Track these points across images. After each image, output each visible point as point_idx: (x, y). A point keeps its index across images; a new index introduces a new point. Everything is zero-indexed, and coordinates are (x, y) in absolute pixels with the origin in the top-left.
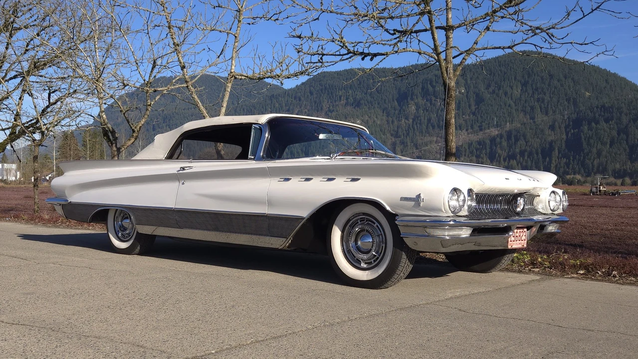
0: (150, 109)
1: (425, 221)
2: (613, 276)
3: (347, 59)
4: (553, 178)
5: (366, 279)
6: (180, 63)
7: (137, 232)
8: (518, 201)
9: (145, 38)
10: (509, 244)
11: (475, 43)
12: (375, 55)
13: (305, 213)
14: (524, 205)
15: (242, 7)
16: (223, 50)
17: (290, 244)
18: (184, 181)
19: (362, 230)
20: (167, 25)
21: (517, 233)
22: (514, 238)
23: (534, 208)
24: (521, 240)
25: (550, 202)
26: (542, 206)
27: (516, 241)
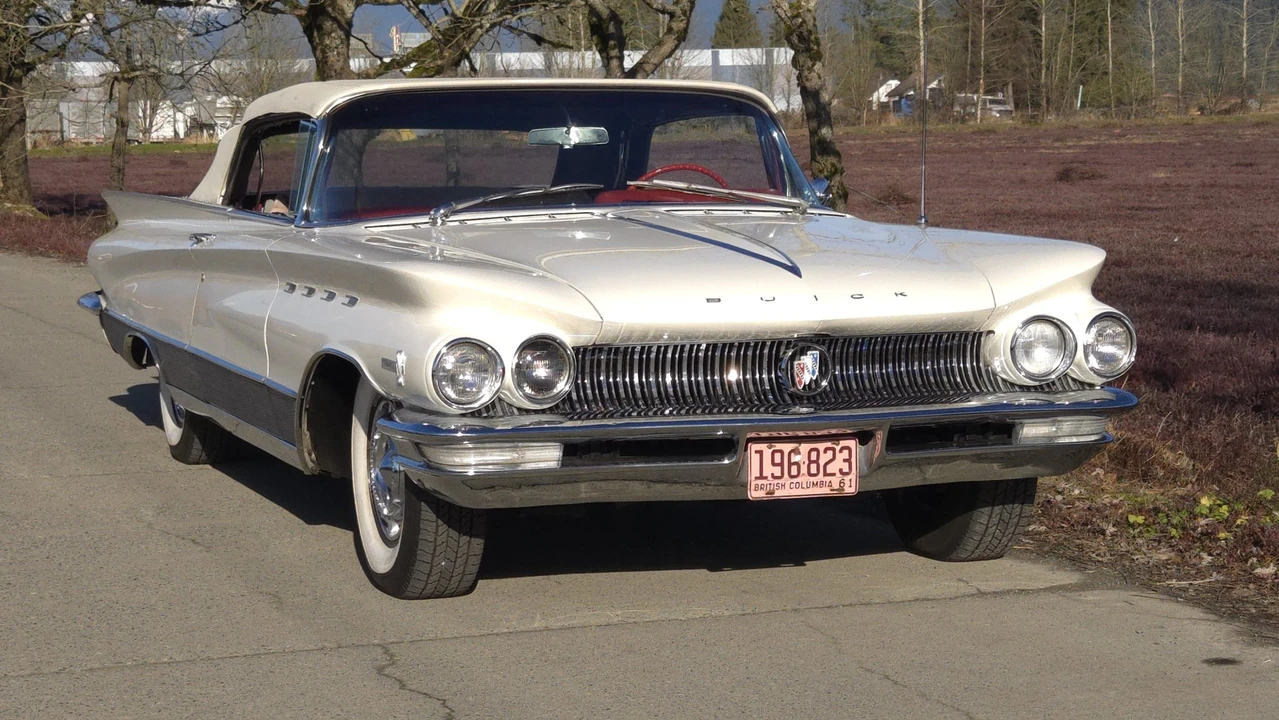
5: (381, 571)
10: (750, 486)
13: (295, 384)
18: (204, 272)
21: (799, 453)
22: (779, 468)
23: (987, 371)
24: (825, 474)
25: (1019, 353)
26: (1000, 363)
27: (792, 477)
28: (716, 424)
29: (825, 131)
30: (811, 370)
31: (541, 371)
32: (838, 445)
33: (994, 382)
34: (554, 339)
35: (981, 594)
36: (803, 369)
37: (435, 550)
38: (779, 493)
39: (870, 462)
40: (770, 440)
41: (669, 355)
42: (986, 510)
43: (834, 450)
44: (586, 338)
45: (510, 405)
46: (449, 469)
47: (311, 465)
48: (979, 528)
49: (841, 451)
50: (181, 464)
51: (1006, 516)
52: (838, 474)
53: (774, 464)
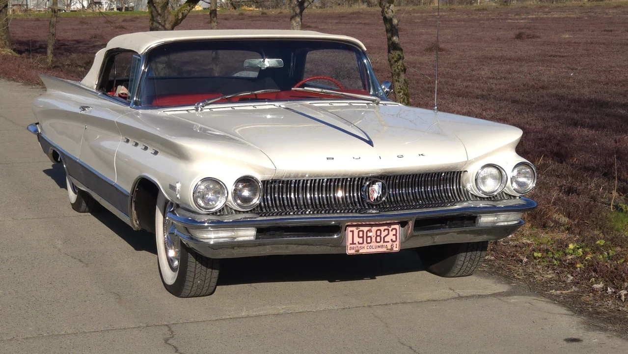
5: (170, 284)
10: (347, 248)
18: (87, 125)
21: (371, 232)
22: (362, 239)
23: (464, 189)
24: (384, 242)
25: (479, 181)
26: (470, 186)
27: (368, 243)
28: (332, 218)
29: (395, 39)
30: (377, 192)
31: (246, 193)
32: (390, 227)
33: (467, 195)
34: (253, 178)
35: (460, 297)
36: (373, 191)
37: (195, 275)
38: (362, 251)
39: (406, 236)
40: (357, 226)
41: (309, 185)
42: (464, 254)
43: (388, 230)
44: (268, 176)
45: (231, 209)
46: (201, 240)
47: (136, 226)
48: (460, 263)
49: (392, 230)
50: (76, 212)
51: (473, 257)
52: (390, 242)
53: (359, 237)
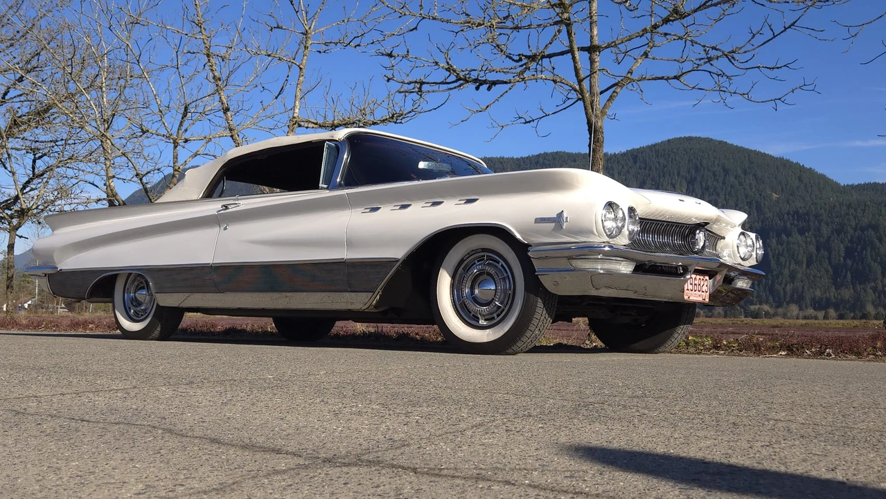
0: (177, 176)
1: (570, 248)
2: (827, 356)
3: (455, 88)
4: (741, 217)
5: (486, 341)
6: (222, 103)
7: (157, 305)
8: (697, 236)
9: (174, 77)
10: (685, 293)
11: (629, 72)
12: (494, 83)
13: (399, 253)
14: (705, 241)
15: (310, 28)
16: (282, 89)
17: (377, 302)
18: (227, 225)
19: (481, 273)
20: (205, 51)
21: (696, 280)
22: (692, 286)
24: (702, 291)
26: (724, 254)
27: (694, 291)
32: (704, 278)
37: (538, 324)
38: (691, 299)
39: (715, 288)
40: (690, 272)
47: (375, 302)
49: (705, 281)
52: (705, 292)
53: (690, 284)
